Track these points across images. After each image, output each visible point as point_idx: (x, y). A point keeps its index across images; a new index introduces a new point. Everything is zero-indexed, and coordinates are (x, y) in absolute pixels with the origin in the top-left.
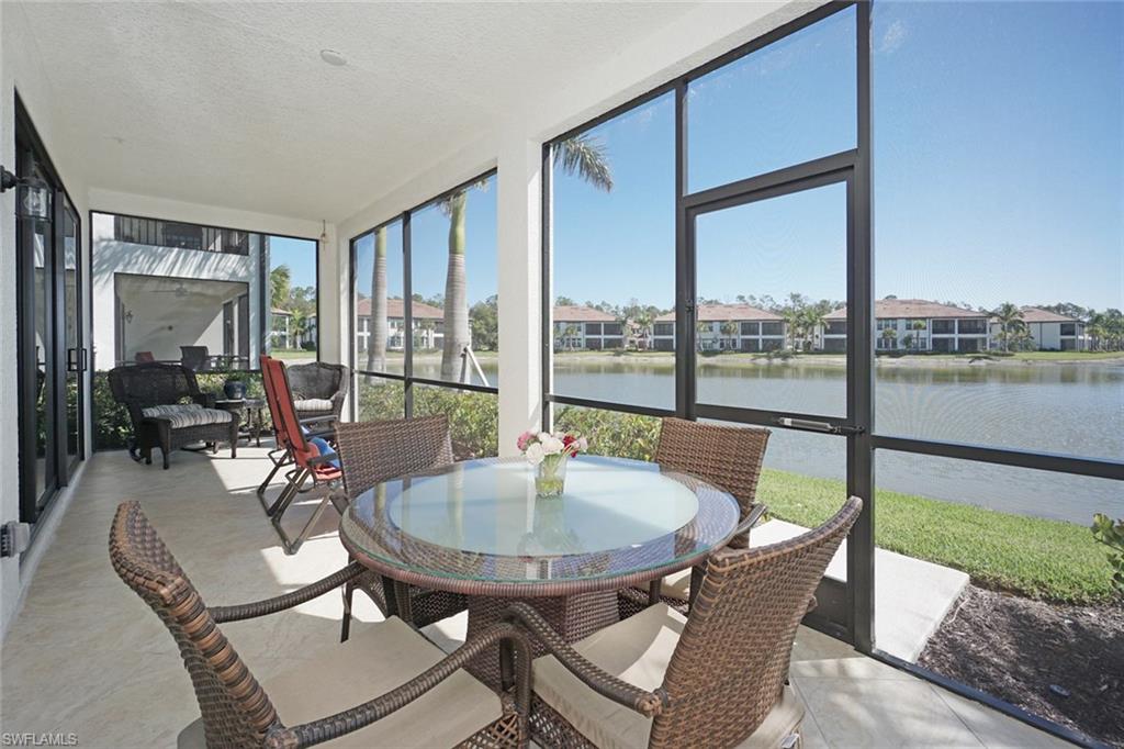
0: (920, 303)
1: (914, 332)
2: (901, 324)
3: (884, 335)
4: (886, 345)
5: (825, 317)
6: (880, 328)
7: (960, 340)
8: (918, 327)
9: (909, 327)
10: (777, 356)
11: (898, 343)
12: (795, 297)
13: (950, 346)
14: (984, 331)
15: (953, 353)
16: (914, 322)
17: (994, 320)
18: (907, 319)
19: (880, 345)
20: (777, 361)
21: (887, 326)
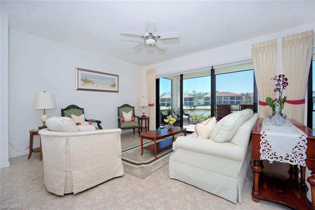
0: (227, 93)
1: (226, 100)
2: (223, 98)
3: (219, 100)
4: (219, 103)
5: (205, 96)
6: (218, 99)
7: (236, 101)
8: (227, 98)
9: (225, 98)
10: (192, 106)
11: (222, 102)
12: (193, 92)
13: (234, 103)
14: (242, 99)
15: (235, 104)
16: (226, 97)
17: (244, 96)
18: (224, 96)
19: (218, 103)
20: (193, 108)
21: (220, 98)
